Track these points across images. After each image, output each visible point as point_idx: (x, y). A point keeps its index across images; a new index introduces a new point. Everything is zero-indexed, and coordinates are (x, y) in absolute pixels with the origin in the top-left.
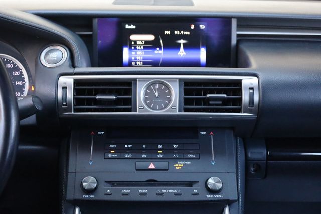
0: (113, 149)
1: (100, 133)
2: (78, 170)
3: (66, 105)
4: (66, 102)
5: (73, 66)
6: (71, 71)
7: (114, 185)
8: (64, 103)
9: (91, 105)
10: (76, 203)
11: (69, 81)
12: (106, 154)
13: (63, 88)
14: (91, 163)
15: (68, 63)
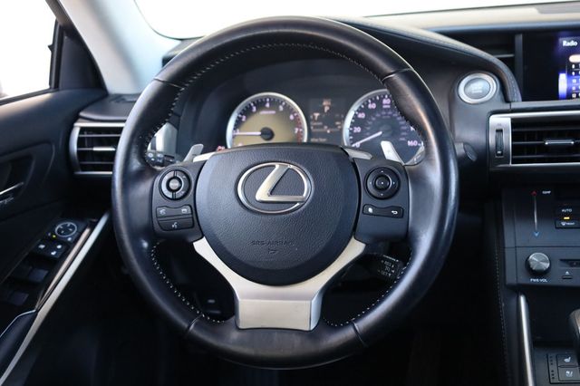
0: (566, 215)
1: (545, 192)
2: (518, 244)
3: (502, 154)
4: (502, 150)
5: (506, 100)
6: (507, 107)
7: (572, 265)
8: (499, 152)
9: (534, 154)
10: (519, 289)
11: (504, 121)
12: (557, 222)
13: (497, 131)
14: (537, 235)
15: (499, 97)
